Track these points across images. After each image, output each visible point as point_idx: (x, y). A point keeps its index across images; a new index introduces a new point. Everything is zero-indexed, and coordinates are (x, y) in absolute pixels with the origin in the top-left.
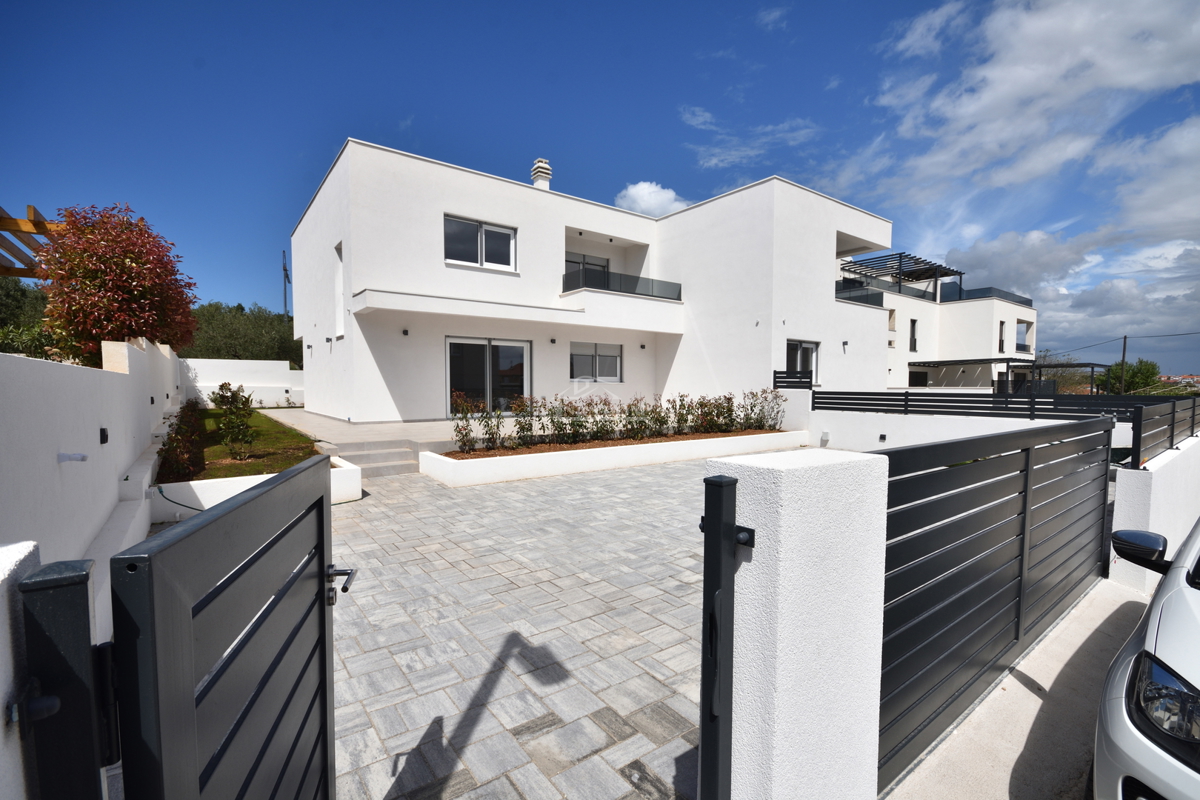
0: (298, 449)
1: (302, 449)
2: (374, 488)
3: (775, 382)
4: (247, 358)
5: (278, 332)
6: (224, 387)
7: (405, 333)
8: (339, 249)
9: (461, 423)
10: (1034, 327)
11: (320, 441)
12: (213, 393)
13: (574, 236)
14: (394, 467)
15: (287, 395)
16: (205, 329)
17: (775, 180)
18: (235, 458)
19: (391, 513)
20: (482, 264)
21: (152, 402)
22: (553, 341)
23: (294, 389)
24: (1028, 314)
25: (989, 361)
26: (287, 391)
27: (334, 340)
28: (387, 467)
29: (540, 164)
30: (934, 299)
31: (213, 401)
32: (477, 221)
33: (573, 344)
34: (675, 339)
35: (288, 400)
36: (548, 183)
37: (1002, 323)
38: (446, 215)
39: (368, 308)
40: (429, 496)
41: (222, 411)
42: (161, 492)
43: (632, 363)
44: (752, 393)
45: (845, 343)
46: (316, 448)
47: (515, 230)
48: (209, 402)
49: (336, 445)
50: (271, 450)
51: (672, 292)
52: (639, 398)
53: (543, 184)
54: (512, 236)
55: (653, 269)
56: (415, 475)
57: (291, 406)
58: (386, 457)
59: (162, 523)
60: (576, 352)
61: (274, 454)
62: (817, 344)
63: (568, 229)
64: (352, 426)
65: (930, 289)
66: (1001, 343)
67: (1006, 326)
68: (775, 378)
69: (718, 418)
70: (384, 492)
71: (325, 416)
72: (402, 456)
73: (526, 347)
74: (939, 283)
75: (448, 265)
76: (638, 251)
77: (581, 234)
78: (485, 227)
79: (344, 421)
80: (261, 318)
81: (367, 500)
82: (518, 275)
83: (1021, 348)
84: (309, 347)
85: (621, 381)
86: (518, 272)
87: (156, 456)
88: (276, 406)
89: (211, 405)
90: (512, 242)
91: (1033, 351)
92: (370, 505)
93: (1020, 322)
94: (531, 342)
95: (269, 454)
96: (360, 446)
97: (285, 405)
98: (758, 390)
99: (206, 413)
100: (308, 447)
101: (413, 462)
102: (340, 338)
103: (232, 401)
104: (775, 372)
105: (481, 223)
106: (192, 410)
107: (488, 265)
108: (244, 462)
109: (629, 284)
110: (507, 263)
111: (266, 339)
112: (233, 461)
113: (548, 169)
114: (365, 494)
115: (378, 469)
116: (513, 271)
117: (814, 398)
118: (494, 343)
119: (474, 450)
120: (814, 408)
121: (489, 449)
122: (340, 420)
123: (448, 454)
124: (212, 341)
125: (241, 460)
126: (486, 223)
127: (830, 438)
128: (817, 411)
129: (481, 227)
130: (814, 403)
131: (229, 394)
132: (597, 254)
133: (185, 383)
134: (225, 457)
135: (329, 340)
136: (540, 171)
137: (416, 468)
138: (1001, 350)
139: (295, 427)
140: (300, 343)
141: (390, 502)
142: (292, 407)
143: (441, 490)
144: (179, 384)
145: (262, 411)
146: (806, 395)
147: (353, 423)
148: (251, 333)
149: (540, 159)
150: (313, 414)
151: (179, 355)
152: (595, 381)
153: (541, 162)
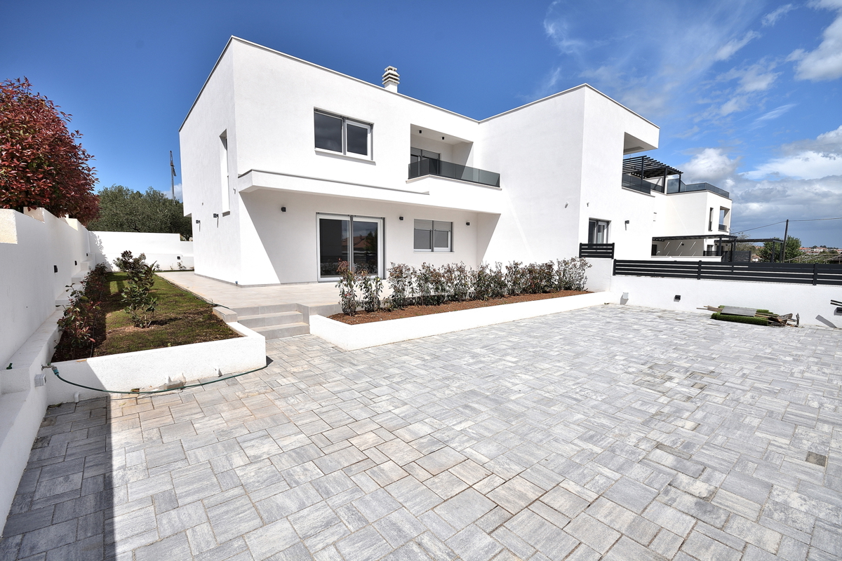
0: (198, 314)
1: (201, 313)
2: (275, 352)
3: (580, 252)
4: (145, 231)
5: (170, 210)
6: (126, 254)
7: (284, 209)
8: (224, 138)
9: (346, 289)
10: (730, 213)
11: (216, 305)
12: (118, 259)
13: (417, 133)
14: (288, 330)
15: (179, 261)
16: (110, 207)
17: (586, 88)
18: (138, 326)
19: (302, 386)
20: (345, 154)
21: (56, 270)
22: (401, 218)
23: (184, 255)
24: (727, 203)
25: (702, 237)
26: (179, 258)
27: (221, 215)
28: (281, 330)
29: (390, 71)
30: (663, 191)
31: (117, 265)
32: (341, 116)
33: (416, 221)
34: (495, 217)
35: (180, 265)
36: (396, 87)
37: (711, 209)
38: (316, 110)
39: (253, 186)
40: (330, 361)
41: (125, 274)
42: (56, 373)
43: (461, 237)
44: (564, 261)
45: (627, 222)
46: (214, 312)
47: (371, 125)
48: (114, 266)
49: (233, 310)
50: (173, 316)
51: (493, 180)
52: (484, 265)
53: (393, 88)
54: (369, 131)
55: (476, 161)
56: (307, 337)
57: (182, 270)
58: (280, 320)
59: (59, 405)
60: (419, 228)
61: (176, 319)
62: (608, 222)
63: (413, 127)
64: (239, 289)
65: (660, 184)
66: (710, 223)
67: (714, 210)
68: (581, 249)
69: (541, 281)
70: (285, 357)
71: (214, 279)
72: (293, 318)
73: (380, 223)
74: (667, 179)
75: (317, 153)
76: (466, 146)
77: (420, 132)
78: (348, 122)
79: (231, 284)
80: (155, 199)
81: (273, 368)
82: (374, 163)
83: (722, 227)
84: (198, 222)
85: (451, 251)
86: (374, 160)
87: (55, 327)
88: (170, 269)
89: (115, 269)
90: (369, 136)
91: (728, 230)
92: (276, 374)
93: (722, 208)
94: (384, 219)
95: (171, 320)
96: (254, 310)
97: (178, 268)
98: (568, 259)
99: (111, 276)
100: (206, 312)
101: (302, 324)
102: (227, 214)
103: (133, 267)
104: (581, 245)
105: (344, 118)
106: (100, 274)
107: (349, 154)
108: (146, 329)
109: (457, 172)
110: (365, 153)
111: (160, 215)
112: (136, 329)
113: (396, 76)
114: (269, 361)
115: (273, 331)
116: (370, 159)
117: (615, 265)
118: (355, 219)
119: (356, 313)
120: (615, 274)
121: (368, 311)
122: (228, 283)
123: (335, 317)
124: (117, 217)
125: (144, 327)
126: (348, 118)
127: (630, 297)
128: (617, 276)
129: (344, 121)
130: (615, 269)
131: (131, 261)
132: (431, 149)
133: (92, 251)
134: (127, 324)
135: (216, 216)
136: (389, 77)
137: (306, 330)
138: (710, 229)
139: (190, 289)
140: (189, 219)
141: (295, 370)
142: (184, 271)
143: (339, 356)
144: (89, 252)
145: (158, 274)
146: (609, 263)
147: (241, 286)
148: (148, 211)
149: (390, 67)
150: (203, 276)
151: (89, 229)
152: (433, 251)
153: (392, 69)
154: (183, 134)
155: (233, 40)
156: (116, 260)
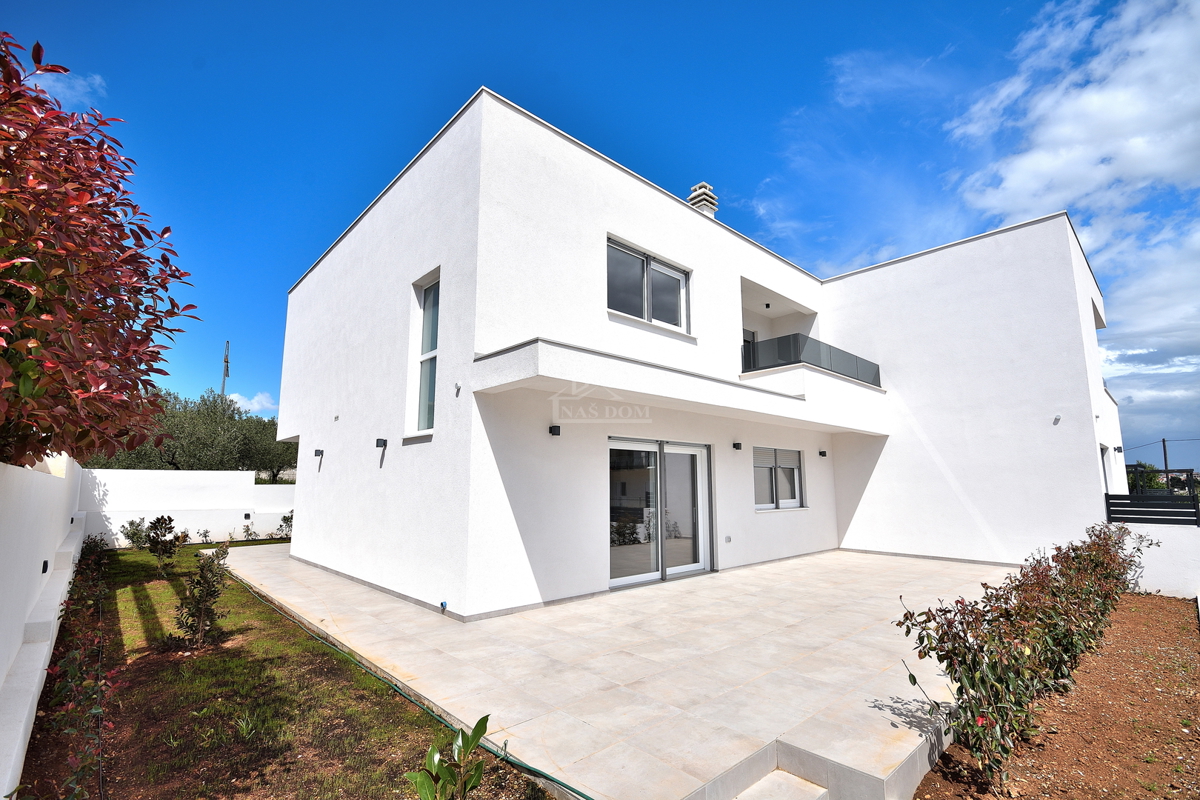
3: (1109, 512)
7: (554, 431)
15: (247, 522)
20: (649, 321)
22: (737, 446)
23: (258, 510)
26: (247, 516)
27: (396, 443)
29: (705, 190)
31: (128, 536)
32: (644, 255)
33: (756, 451)
34: (878, 441)
35: (247, 529)
38: (609, 239)
43: (815, 479)
45: (1116, 449)
47: (687, 274)
48: (121, 537)
54: (683, 282)
57: (252, 539)
60: (760, 462)
63: (744, 280)
68: (1109, 505)
73: (702, 454)
75: (611, 317)
78: (653, 266)
79: (423, 603)
82: (693, 341)
84: (316, 451)
85: (802, 506)
86: (693, 335)
88: (227, 540)
90: (683, 292)
94: (709, 448)
97: (243, 538)
102: (418, 440)
103: (157, 538)
104: (1109, 496)
105: (649, 259)
107: (655, 323)
110: (675, 322)
113: (713, 199)
116: (685, 334)
118: (665, 449)
122: (409, 599)
126: (652, 259)
129: (649, 264)
133: (84, 507)
135: (380, 442)
136: (705, 200)
142: (256, 542)
144: (76, 512)
145: (204, 551)
147: (452, 615)
148: (202, 431)
149: (704, 183)
150: (316, 566)
151: (85, 465)
152: (777, 507)
153: (706, 188)
154: (294, 299)
155: (484, 94)
156: (127, 526)
